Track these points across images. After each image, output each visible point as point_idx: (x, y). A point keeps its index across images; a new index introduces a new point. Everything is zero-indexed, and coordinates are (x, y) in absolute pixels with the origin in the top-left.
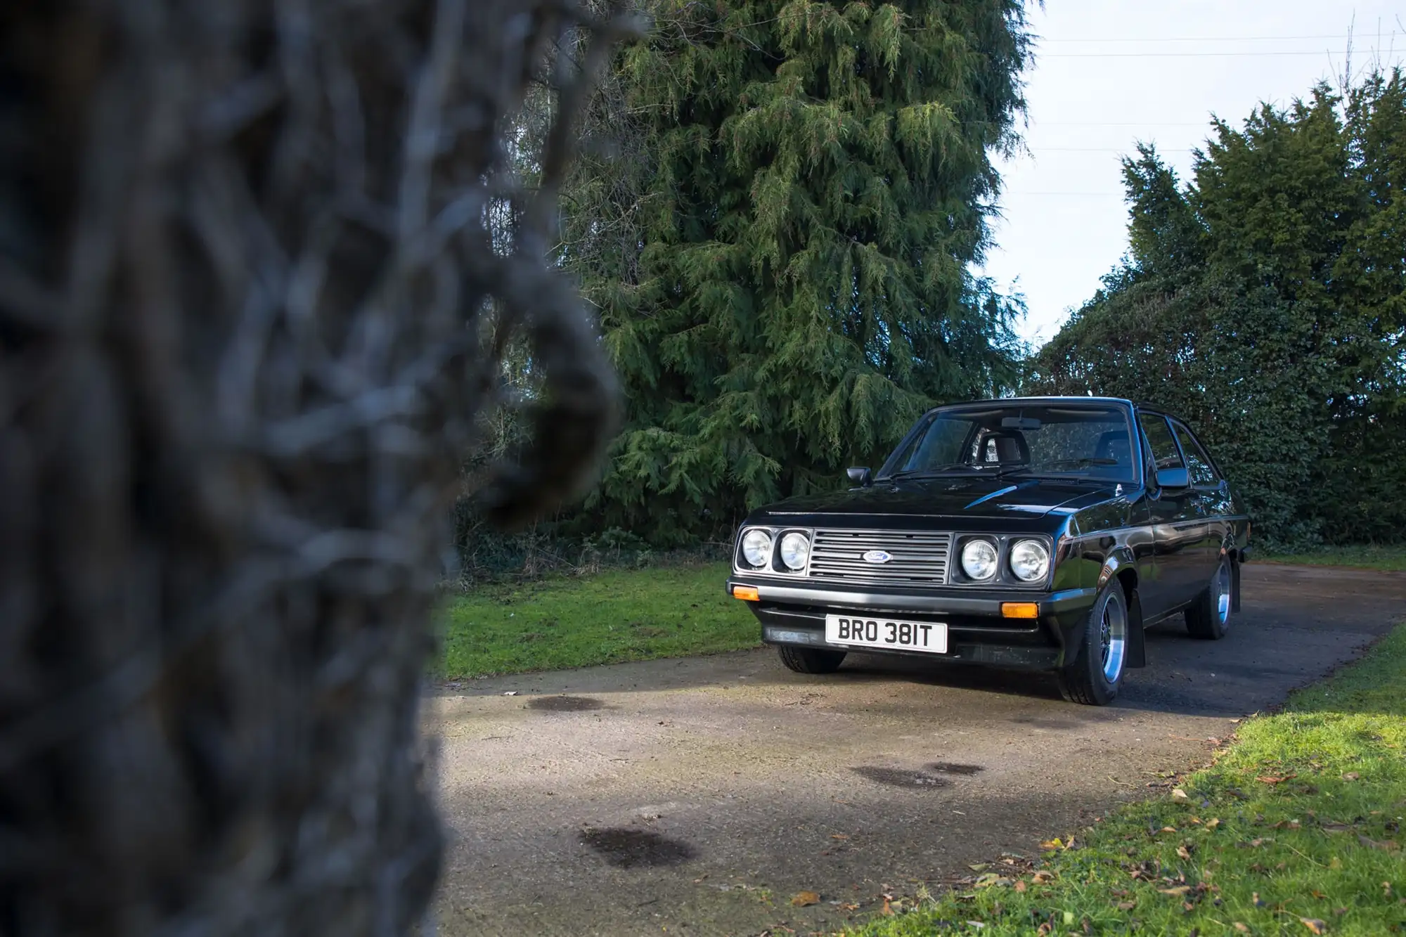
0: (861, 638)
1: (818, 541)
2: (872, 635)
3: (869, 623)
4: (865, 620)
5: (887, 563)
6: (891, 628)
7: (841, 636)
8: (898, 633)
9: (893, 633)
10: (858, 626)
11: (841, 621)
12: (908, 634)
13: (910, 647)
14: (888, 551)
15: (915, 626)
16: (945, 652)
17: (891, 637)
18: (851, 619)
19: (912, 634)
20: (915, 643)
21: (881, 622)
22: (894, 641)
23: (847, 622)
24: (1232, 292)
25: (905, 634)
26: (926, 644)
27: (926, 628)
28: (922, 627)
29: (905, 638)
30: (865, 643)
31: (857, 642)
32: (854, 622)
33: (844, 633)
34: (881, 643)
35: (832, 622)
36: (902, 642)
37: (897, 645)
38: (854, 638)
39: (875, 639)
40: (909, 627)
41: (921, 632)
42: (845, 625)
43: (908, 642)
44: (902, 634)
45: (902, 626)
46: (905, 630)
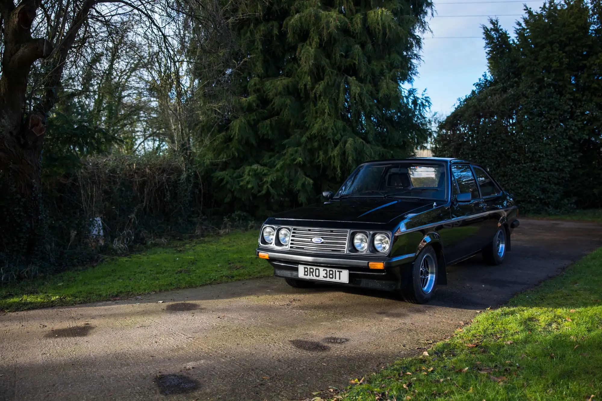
0: (313, 276)
1: (293, 233)
2: (317, 274)
3: (316, 269)
4: (315, 268)
5: (322, 243)
6: (325, 272)
7: (305, 275)
8: (328, 274)
9: (326, 274)
10: (312, 270)
11: (305, 268)
12: (332, 274)
13: (333, 280)
14: (322, 238)
15: (335, 271)
16: (348, 282)
17: (325, 276)
18: (309, 267)
19: (334, 275)
20: (335, 278)
21: (321, 269)
22: (327, 277)
23: (307, 268)
24: (532, 92)
25: (331, 274)
26: (340, 279)
27: (340, 272)
28: (338, 271)
29: (331, 276)
30: (315, 278)
31: (311, 277)
32: (310, 268)
33: (306, 273)
34: (321, 278)
35: (301, 268)
36: (330, 278)
37: (328, 279)
38: (310, 276)
39: (319, 276)
40: (333, 271)
41: (338, 273)
42: (306, 270)
43: (332, 278)
44: (330, 274)
45: (330, 271)
46: (331, 272)
